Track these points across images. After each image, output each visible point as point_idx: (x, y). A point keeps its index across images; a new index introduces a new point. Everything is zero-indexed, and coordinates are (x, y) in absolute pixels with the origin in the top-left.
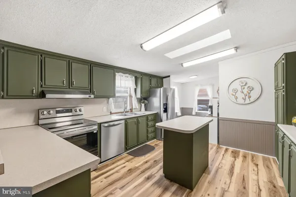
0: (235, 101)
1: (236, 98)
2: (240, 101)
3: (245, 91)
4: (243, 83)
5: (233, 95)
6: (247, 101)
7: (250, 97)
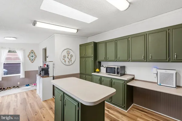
0: (64, 63)
1: (65, 61)
2: (67, 63)
3: (69, 57)
4: (68, 52)
5: (63, 59)
6: (70, 63)
7: (71, 61)
